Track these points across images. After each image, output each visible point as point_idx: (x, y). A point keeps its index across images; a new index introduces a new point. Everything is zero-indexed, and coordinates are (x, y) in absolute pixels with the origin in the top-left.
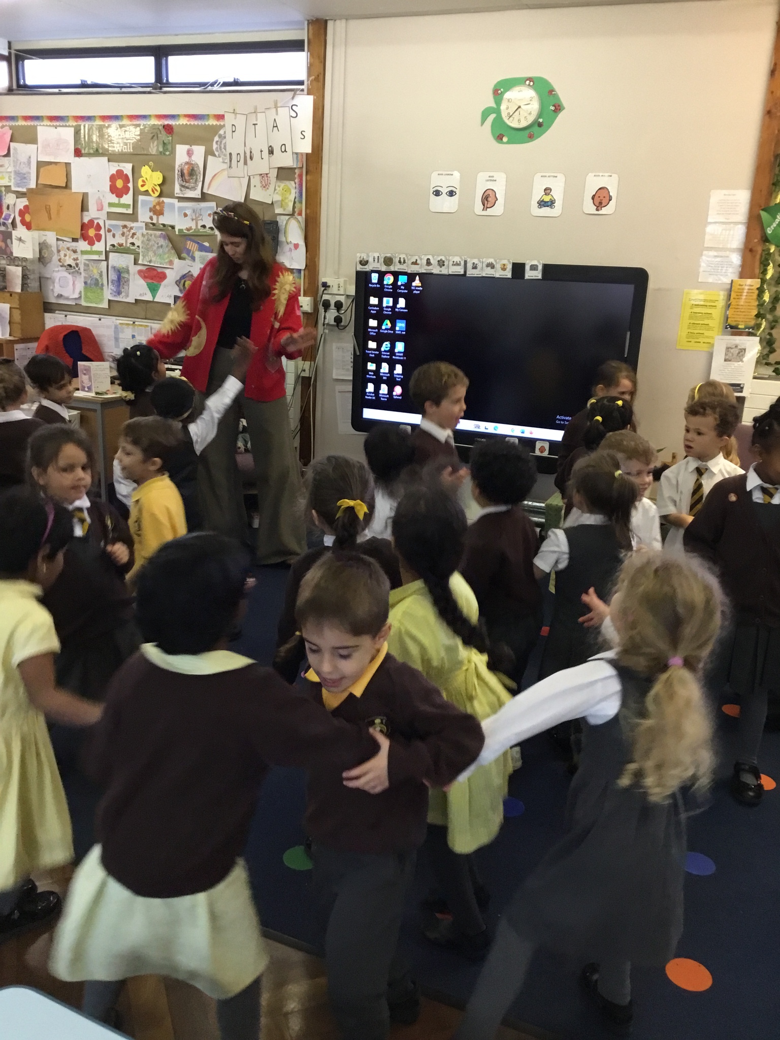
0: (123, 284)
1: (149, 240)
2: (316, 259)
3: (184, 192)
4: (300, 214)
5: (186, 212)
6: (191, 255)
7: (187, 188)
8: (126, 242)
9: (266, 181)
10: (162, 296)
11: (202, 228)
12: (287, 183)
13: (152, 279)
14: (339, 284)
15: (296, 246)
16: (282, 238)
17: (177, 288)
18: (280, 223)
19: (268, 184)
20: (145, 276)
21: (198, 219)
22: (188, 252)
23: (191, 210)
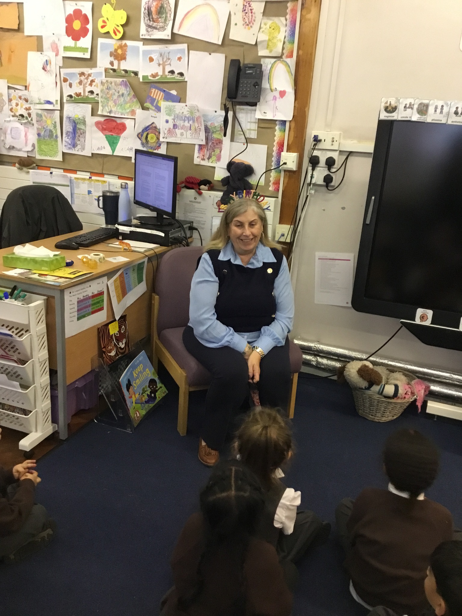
0: (79, 136)
1: (108, 88)
2: (306, 109)
3: (150, 33)
4: (291, 56)
5: (152, 56)
6: (155, 104)
7: (155, 28)
8: (84, 91)
9: (250, 17)
10: (122, 150)
11: (170, 74)
12: (276, 19)
13: (111, 131)
14: (333, 138)
15: (282, 94)
16: (265, 84)
17: (139, 142)
18: (264, 68)
19: (253, 21)
20: (103, 128)
21: (166, 63)
22: (152, 101)
23: (157, 54)
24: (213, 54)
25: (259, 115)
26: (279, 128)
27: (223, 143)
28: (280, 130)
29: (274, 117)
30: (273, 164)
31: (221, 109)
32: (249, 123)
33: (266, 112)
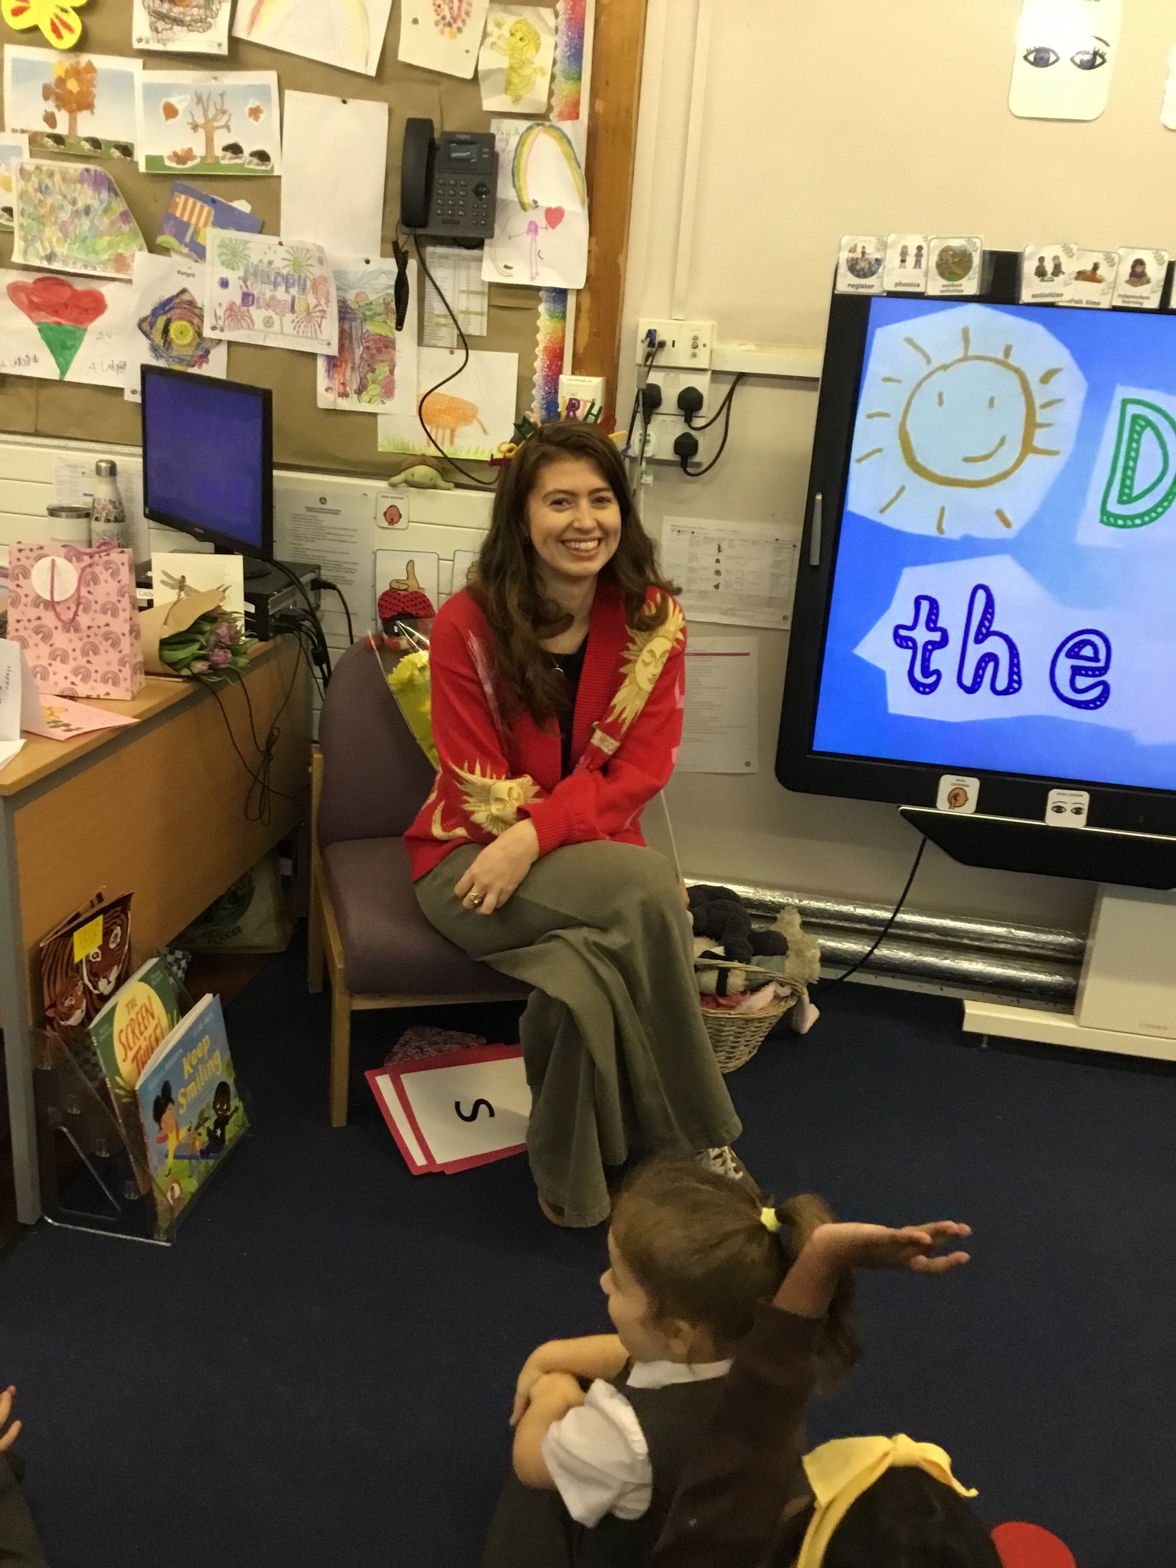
1: (43, 189)
2: (621, 259)
3: (165, 35)
4: (574, 115)
5: (173, 101)
6: (187, 239)
7: (178, 22)
9: (455, 3)
10: (93, 367)
11: (229, 154)
12: (528, 13)
13: (56, 313)
14: (695, 338)
15: (554, 216)
16: (505, 190)
17: (145, 343)
18: (499, 146)
19: (463, 16)
20: (31, 302)
21: (216, 124)
22: (180, 229)
23: (189, 97)
24: (351, 102)
25: (491, 273)
26: (548, 310)
27: (398, 346)
28: (552, 316)
29: (533, 278)
30: (535, 405)
31: (383, 255)
32: (465, 295)
33: (509, 265)
